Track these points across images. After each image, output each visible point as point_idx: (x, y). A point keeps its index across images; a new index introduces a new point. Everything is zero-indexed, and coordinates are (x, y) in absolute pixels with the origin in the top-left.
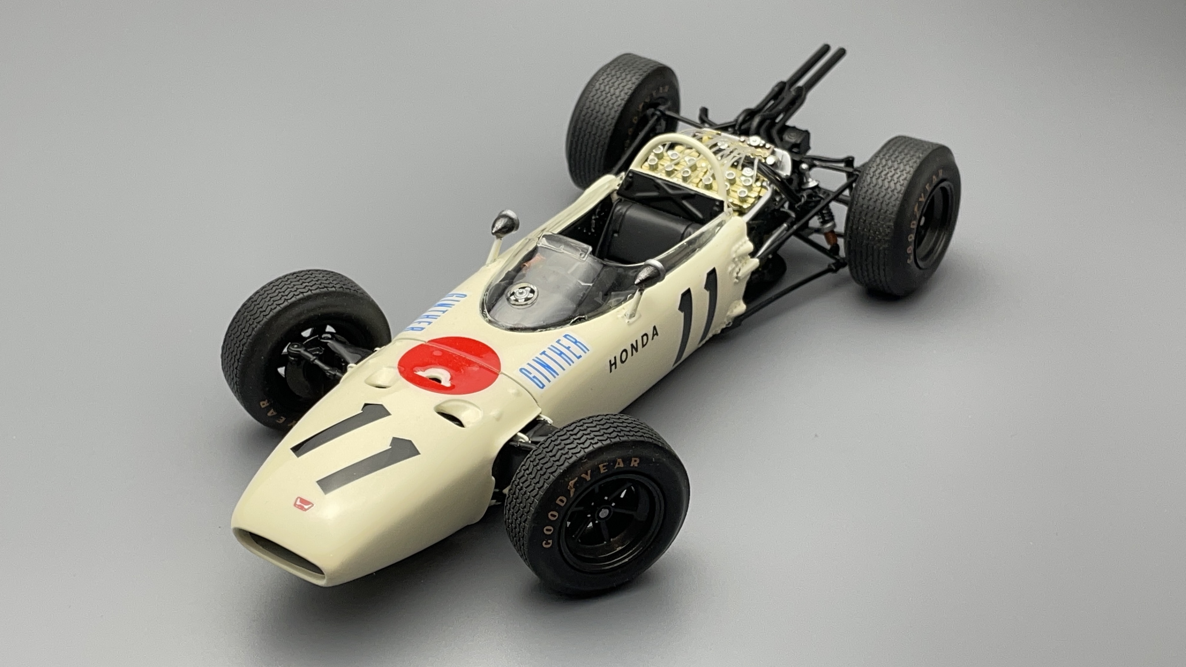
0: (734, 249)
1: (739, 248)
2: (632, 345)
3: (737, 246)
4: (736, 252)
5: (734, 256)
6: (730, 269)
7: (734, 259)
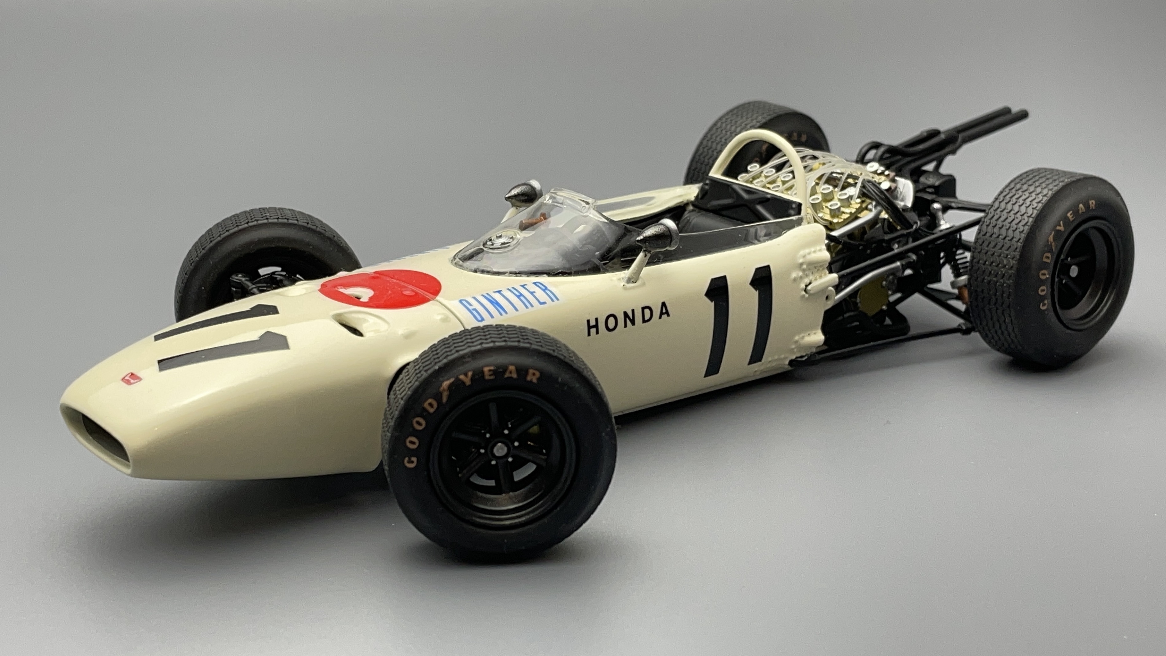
0: (802, 253)
1: (809, 254)
2: (626, 314)
3: (807, 251)
4: (804, 256)
5: (801, 261)
6: (794, 275)
7: (802, 264)
